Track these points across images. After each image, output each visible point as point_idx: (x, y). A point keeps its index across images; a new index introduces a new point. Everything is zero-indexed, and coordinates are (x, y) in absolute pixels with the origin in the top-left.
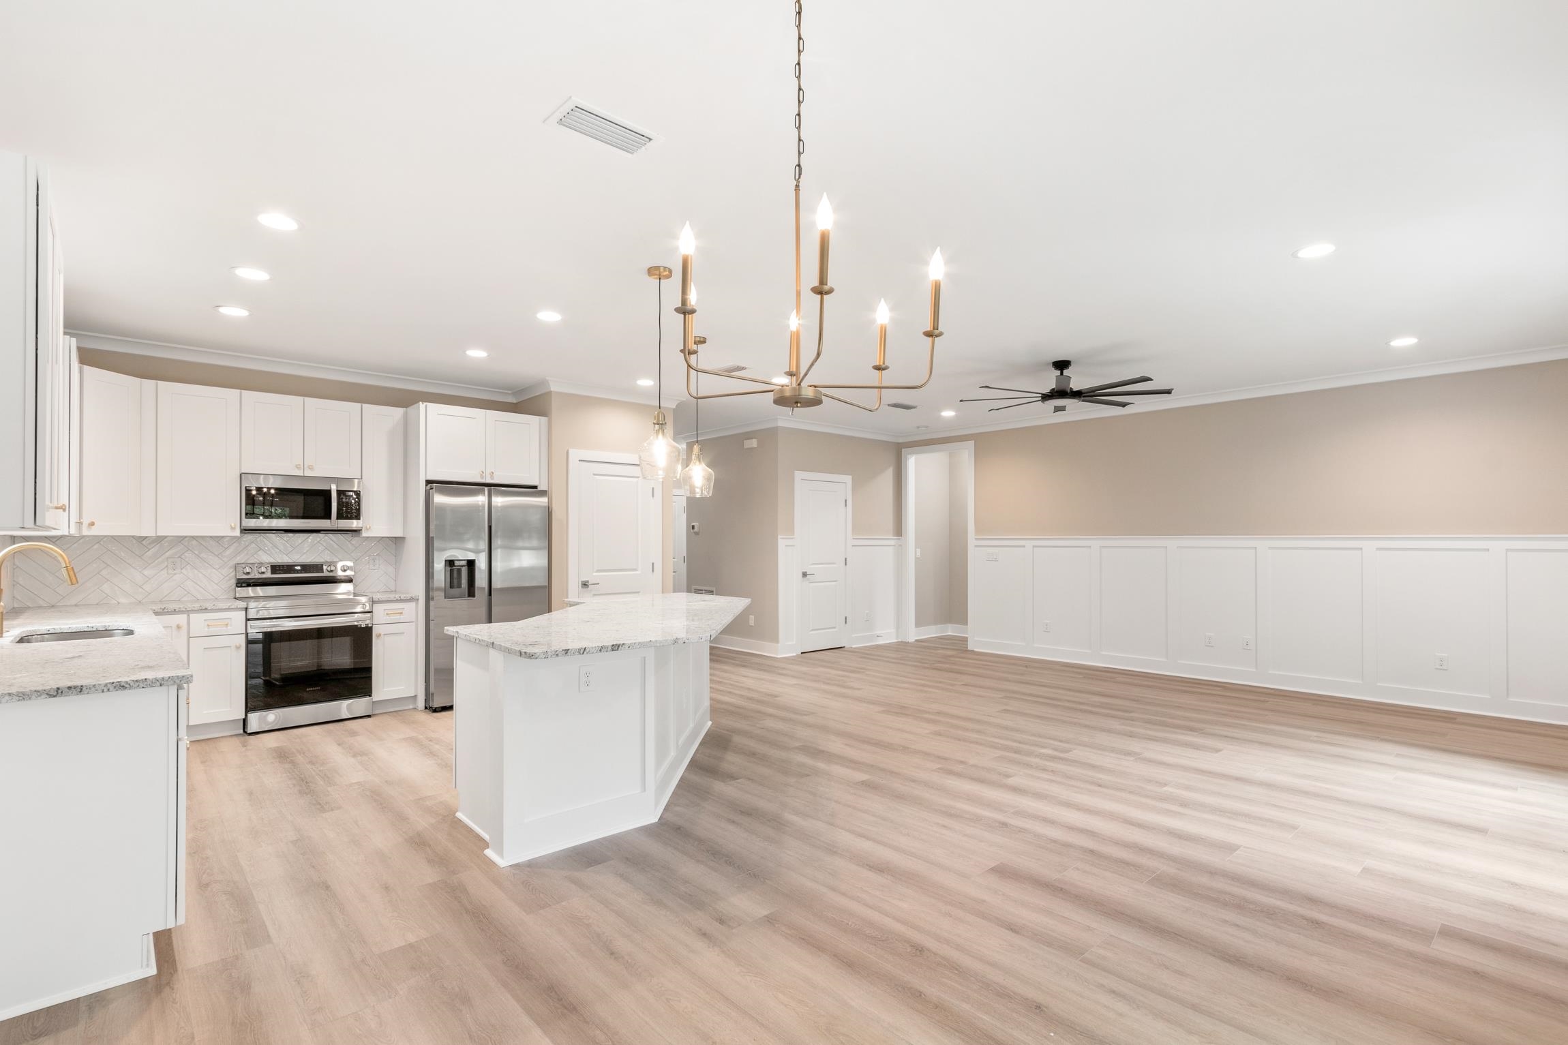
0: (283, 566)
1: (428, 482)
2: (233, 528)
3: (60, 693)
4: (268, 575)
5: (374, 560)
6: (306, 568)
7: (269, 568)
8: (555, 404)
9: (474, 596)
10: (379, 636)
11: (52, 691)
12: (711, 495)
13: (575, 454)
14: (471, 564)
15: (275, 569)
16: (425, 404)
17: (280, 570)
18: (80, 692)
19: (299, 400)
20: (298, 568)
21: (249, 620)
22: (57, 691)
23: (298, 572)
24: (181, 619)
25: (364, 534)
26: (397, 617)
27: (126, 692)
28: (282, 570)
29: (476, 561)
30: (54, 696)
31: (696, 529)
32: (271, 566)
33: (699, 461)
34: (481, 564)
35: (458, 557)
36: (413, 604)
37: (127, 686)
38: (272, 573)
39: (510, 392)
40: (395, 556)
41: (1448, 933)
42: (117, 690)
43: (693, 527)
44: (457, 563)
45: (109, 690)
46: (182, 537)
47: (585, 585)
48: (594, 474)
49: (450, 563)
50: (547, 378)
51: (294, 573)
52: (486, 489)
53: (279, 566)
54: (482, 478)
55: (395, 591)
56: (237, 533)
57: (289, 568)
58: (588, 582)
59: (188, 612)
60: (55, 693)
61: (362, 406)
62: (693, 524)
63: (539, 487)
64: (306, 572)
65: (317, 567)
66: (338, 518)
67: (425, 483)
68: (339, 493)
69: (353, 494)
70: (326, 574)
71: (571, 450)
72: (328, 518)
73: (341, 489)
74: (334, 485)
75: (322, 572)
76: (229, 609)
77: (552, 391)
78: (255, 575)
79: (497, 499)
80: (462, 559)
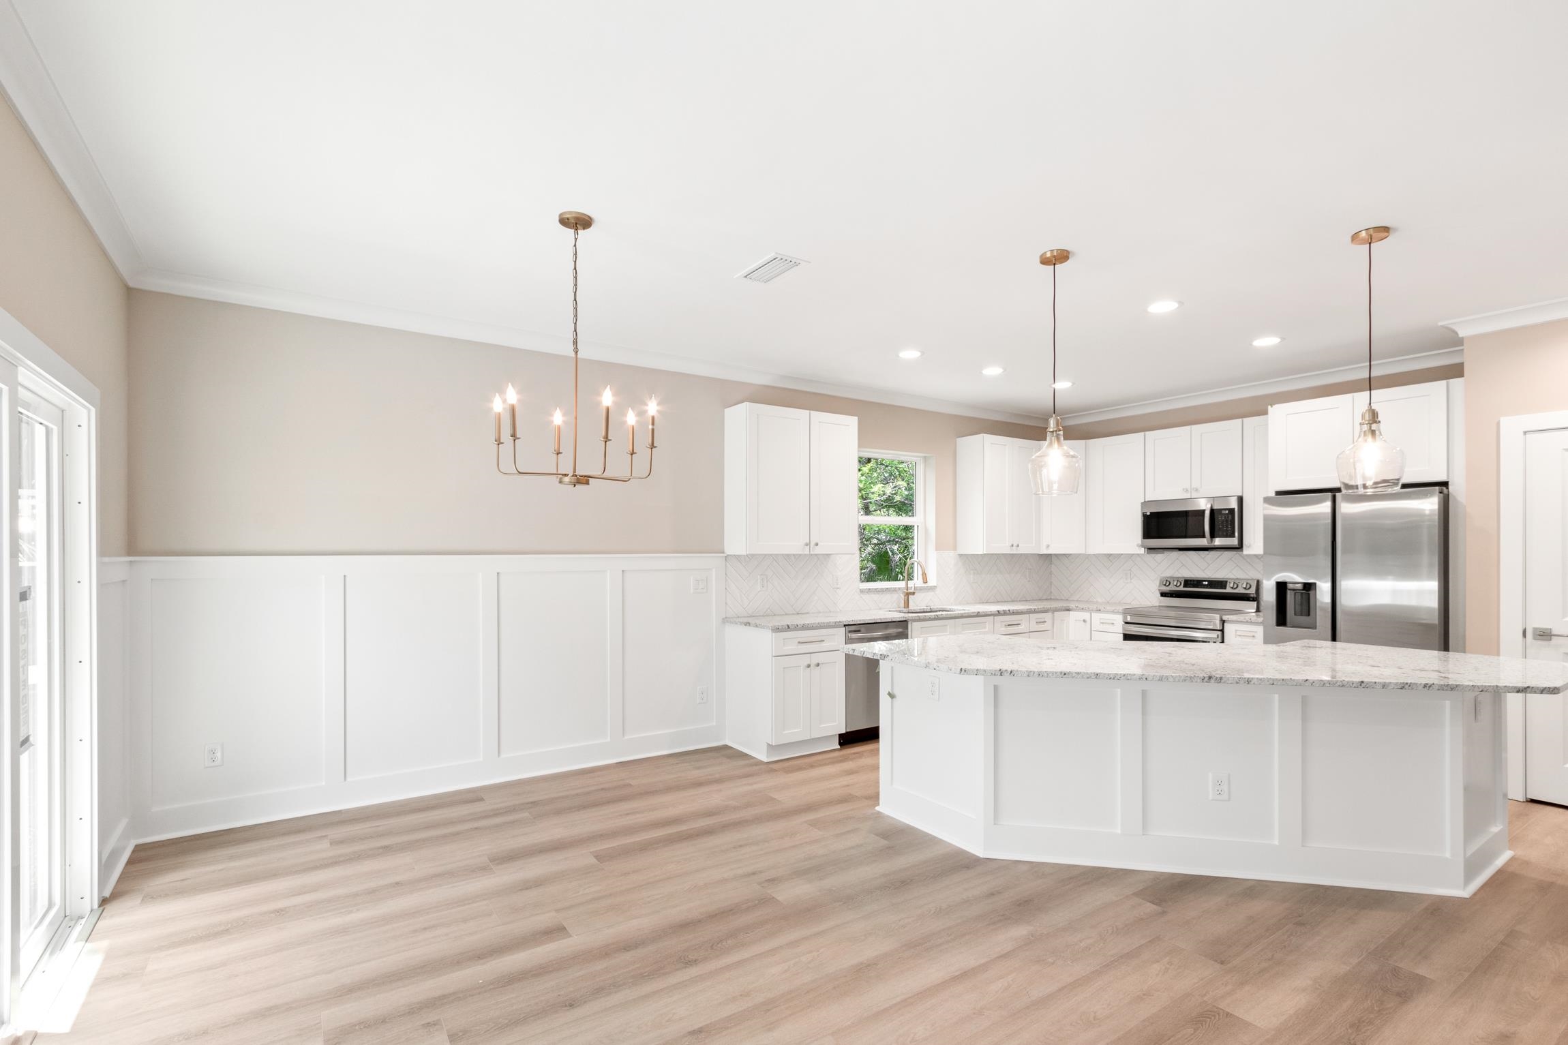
0: (1194, 580)
2: (1135, 548)
4: (1181, 588)
6: (1213, 584)
7: (1183, 582)
9: (1315, 629)
13: (1512, 426)
14: (1309, 587)
15: (1188, 583)
17: (1191, 584)
20: (1206, 583)
21: (1126, 623)
23: (1205, 586)
24: (1086, 615)
25: (1246, 552)
26: (1249, 640)
29: (1318, 584)
32: (1185, 580)
34: (1324, 587)
35: (1291, 580)
38: (1185, 586)
44: (1289, 585)
47: (1543, 635)
49: (1282, 587)
51: (1202, 588)
53: (1191, 580)
56: (1144, 551)
57: (1198, 583)
58: (1548, 630)
59: (1091, 611)
64: (1211, 588)
65: (1222, 584)
66: (1213, 536)
67: (1273, 494)
68: (1212, 511)
69: (1227, 512)
70: (1228, 590)
71: (1505, 422)
72: (1203, 536)
73: (1215, 507)
74: (1209, 506)
75: (1225, 589)
76: (1113, 612)
77: (1463, 338)
78: (1172, 588)
79: (1345, 508)
80: (1299, 581)
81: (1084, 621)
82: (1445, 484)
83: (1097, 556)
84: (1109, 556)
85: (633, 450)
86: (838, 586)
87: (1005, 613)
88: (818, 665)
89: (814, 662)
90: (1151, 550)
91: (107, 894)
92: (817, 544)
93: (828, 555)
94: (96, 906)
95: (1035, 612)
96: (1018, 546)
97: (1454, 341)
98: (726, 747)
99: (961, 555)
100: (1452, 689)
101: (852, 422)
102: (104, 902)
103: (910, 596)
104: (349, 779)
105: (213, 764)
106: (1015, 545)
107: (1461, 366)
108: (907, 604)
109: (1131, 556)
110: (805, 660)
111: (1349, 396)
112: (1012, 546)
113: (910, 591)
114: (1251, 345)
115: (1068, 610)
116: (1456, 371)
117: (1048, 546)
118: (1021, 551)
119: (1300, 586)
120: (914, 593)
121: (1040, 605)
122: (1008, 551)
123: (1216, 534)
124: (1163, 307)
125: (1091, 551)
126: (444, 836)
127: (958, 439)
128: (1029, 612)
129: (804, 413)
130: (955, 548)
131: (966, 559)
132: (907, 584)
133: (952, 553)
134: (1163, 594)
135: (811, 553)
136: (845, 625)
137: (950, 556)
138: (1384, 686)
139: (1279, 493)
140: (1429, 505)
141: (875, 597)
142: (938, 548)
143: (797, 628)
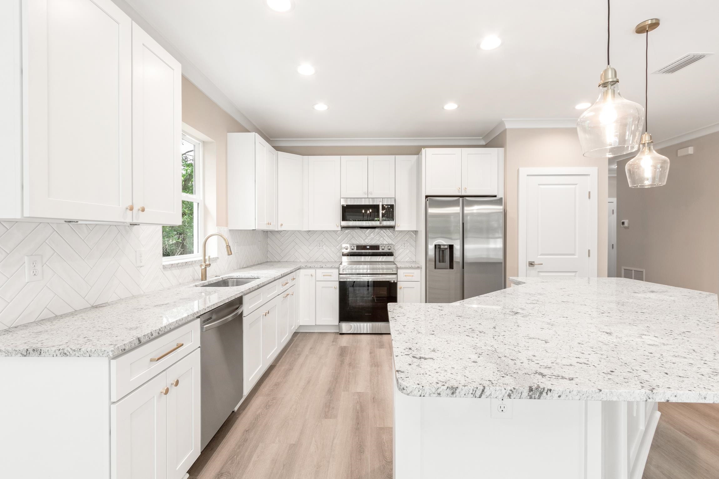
0: (362, 246)
1: (427, 197)
2: (338, 226)
3: (28, 354)
4: (355, 251)
5: (404, 244)
6: (372, 247)
7: (355, 248)
8: (509, 138)
9: (453, 269)
10: (401, 288)
11: (24, 351)
12: (665, 183)
13: (524, 171)
14: (451, 247)
15: (359, 247)
16: (425, 149)
18: (40, 354)
19: (365, 157)
20: (368, 247)
21: (340, 274)
22: (27, 352)
23: (368, 249)
24: (312, 271)
25: (396, 229)
26: (411, 278)
27: (68, 358)
28: (361, 248)
29: (454, 246)
30: (25, 356)
31: (626, 225)
32: (357, 246)
33: (650, 149)
34: (458, 248)
35: (443, 243)
36: (419, 271)
37: (68, 354)
38: (357, 249)
39: (481, 138)
40: (415, 242)
42: (62, 356)
43: (623, 223)
44: (442, 247)
45: (57, 355)
46: (322, 231)
47: (531, 264)
48: (539, 185)
49: (438, 247)
50: (503, 119)
51: (366, 250)
52: (461, 199)
54: (459, 193)
55: (415, 261)
56: (339, 229)
57: (364, 247)
58: (534, 262)
59: (314, 268)
60: (25, 354)
61: (395, 157)
62: (623, 221)
63: (497, 196)
64: (372, 250)
65: (377, 247)
66: (383, 220)
69: (389, 206)
70: (380, 251)
71: (521, 169)
72: (378, 220)
73: (384, 203)
74: (382, 203)
75: (379, 250)
76: (331, 268)
77: (507, 129)
78: (350, 250)
80: (445, 244)
81: (311, 275)
84: (308, 232)
92: (142, 210)
99: (230, 230)
106: (269, 223)
109: (332, 232)
113: (207, 263)
114: (443, 108)
117: (282, 225)
120: (209, 266)
133: (225, 229)
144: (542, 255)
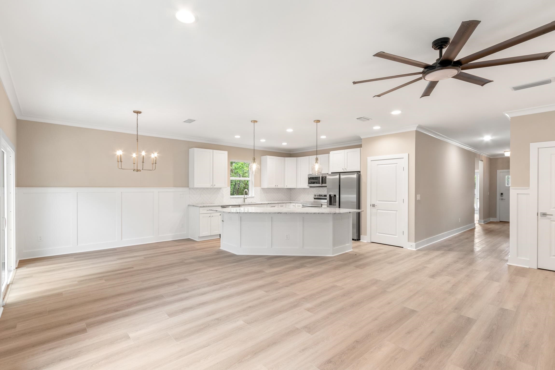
2: (307, 186)
4: (318, 197)
9: (336, 206)
14: (335, 196)
15: (320, 195)
16: (331, 152)
23: (323, 196)
24: (294, 204)
34: (337, 196)
41: (84, 331)
44: (331, 196)
47: (374, 206)
48: (378, 165)
49: (330, 195)
57: (321, 196)
58: (375, 204)
59: (295, 203)
61: (328, 155)
64: (324, 197)
66: (322, 183)
67: (330, 173)
68: (322, 177)
69: (325, 177)
71: (368, 158)
72: (320, 183)
73: (323, 176)
74: (321, 176)
75: (326, 197)
76: (300, 203)
77: (362, 139)
78: (316, 197)
79: (342, 177)
80: (333, 194)
81: (294, 206)
82: (360, 172)
83: (299, 189)
84: (304, 188)
85: (156, 162)
86: (224, 196)
87: (270, 204)
88: (213, 216)
89: (212, 216)
90: (311, 187)
91: (17, 267)
92: (215, 185)
93: (221, 188)
94: (15, 268)
95: (280, 203)
96: (277, 186)
97: (360, 139)
98: (189, 239)
99: (262, 188)
100: (323, 214)
101: (226, 153)
102: (16, 268)
103: (245, 199)
104: (78, 245)
105: (40, 240)
106: (277, 185)
107: (361, 145)
108: (244, 201)
109: (304, 189)
110: (209, 215)
111: (344, 150)
112: (276, 186)
113: (245, 198)
114: (320, 138)
115: (291, 203)
116: (360, 146)
118: (278, 187)
119: (333, 196)
120: (246, 198)
121: (281, 202)
122: (274, 187)
123: (323, 182)
124: (290, 130)
125: (298, 187)
126: (105, 256)
127: (261, 157)
128: (278, 203)
129: (211, 151)
130: (260, 186)
131: (263, 189)
132: (244, 196)
133: (259, 188)
134: (315, 199)
135: (213, 187)
136: (221, 206)
137: (259, 189)
138: (311, 213)
139: (332, 173)
140: (355, 176)
141: (235, 199)
142: (255, 186)
143: (206, 207)
144: (379, 201)
